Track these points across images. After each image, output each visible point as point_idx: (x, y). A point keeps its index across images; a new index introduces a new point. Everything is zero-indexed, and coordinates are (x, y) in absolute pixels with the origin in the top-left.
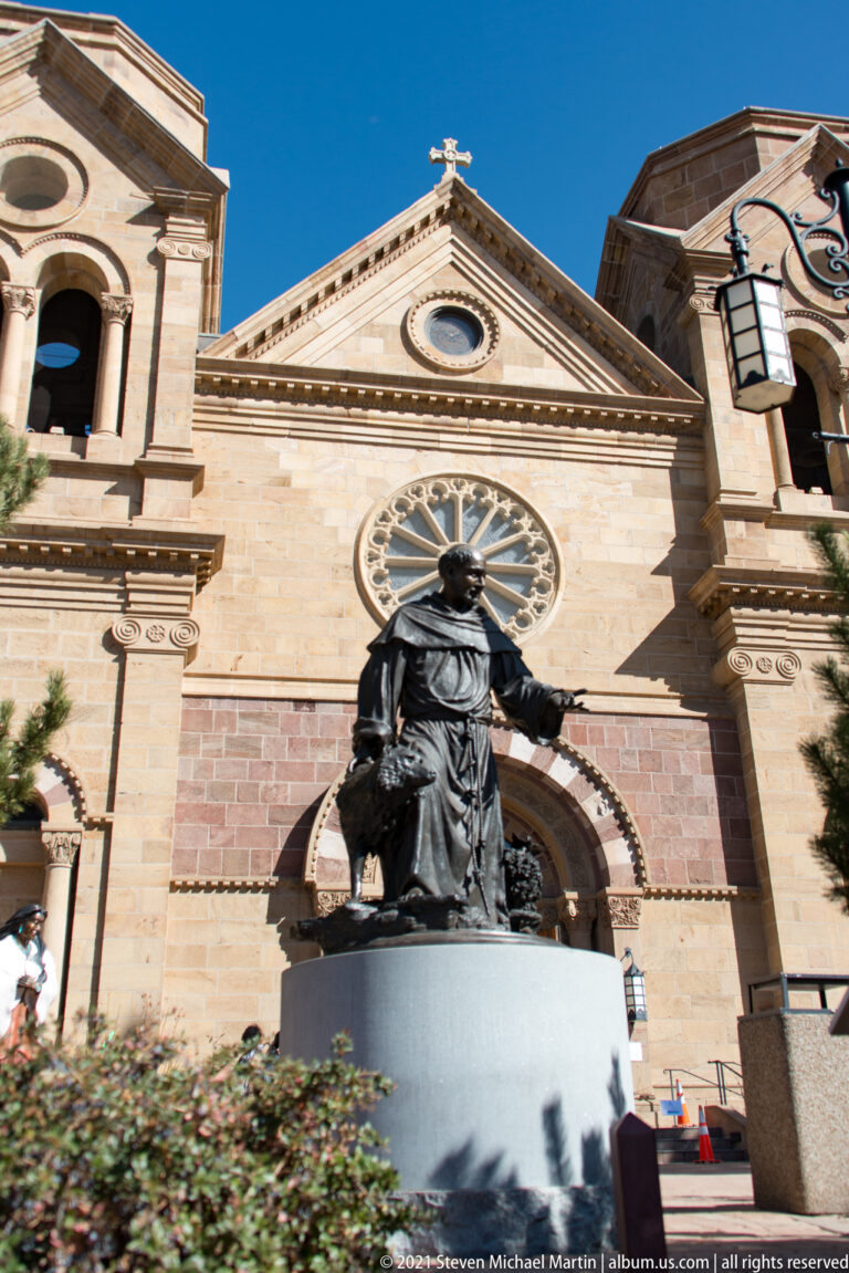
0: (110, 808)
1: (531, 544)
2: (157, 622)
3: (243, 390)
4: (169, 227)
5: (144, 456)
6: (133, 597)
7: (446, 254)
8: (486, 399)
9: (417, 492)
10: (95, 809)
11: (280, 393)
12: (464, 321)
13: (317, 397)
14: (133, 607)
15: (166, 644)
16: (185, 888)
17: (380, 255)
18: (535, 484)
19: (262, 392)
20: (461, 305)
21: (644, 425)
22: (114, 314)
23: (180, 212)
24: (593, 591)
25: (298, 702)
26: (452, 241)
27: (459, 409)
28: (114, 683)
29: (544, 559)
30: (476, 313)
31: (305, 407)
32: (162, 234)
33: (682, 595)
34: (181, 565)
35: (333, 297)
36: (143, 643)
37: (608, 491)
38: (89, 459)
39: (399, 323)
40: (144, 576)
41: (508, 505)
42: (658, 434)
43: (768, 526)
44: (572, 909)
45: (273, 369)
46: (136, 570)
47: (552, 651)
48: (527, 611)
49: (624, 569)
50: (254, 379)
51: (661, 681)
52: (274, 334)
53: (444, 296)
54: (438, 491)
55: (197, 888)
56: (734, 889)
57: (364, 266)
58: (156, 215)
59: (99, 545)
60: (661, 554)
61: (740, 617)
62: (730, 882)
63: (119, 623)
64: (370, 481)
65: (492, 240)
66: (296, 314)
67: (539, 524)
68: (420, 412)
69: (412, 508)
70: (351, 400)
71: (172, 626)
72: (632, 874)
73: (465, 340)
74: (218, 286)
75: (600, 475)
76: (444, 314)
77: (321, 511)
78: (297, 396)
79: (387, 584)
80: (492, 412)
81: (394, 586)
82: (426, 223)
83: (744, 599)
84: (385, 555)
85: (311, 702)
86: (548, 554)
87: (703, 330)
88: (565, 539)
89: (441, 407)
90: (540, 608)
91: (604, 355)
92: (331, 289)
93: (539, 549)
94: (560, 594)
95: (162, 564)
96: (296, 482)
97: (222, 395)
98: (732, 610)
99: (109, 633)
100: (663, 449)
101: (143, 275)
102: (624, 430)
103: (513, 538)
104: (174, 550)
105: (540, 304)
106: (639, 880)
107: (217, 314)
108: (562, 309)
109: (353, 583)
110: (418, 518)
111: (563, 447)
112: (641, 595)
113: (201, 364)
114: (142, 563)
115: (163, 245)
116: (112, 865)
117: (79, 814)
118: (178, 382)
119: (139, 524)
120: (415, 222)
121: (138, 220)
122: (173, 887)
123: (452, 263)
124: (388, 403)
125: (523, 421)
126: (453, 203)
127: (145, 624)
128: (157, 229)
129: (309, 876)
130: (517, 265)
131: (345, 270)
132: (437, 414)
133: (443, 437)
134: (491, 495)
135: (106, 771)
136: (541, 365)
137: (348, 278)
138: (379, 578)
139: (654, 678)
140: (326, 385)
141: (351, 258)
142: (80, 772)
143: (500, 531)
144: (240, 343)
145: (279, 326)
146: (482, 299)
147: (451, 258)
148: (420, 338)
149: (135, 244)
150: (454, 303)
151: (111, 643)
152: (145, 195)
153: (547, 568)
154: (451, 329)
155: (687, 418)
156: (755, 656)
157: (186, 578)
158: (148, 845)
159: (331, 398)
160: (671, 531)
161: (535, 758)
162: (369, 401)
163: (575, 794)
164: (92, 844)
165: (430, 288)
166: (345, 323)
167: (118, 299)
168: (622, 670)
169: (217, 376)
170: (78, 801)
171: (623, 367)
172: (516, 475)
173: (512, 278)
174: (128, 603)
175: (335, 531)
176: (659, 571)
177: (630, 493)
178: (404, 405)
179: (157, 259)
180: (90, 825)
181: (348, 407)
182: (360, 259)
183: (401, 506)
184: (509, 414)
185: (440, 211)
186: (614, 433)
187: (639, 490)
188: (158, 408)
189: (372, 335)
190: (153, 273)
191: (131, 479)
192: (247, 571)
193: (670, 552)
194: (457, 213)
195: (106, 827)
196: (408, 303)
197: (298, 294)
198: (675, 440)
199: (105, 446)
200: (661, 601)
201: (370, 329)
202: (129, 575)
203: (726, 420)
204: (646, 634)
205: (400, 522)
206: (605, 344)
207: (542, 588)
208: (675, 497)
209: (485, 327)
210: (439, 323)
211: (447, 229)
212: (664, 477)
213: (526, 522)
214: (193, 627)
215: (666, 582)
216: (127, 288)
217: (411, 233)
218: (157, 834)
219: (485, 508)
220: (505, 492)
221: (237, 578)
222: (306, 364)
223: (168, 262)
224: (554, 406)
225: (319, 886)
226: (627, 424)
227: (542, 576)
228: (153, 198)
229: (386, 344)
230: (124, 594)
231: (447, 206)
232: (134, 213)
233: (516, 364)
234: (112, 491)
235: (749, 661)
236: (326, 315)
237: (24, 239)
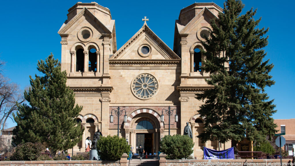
0: (101, 121)
1: (155, 83)
2: (105, 98)
3: (115, 63)
4: (104, 39)
5: (103, 75)
6: (102, 95)
9: (139, 76)
10: (100, 121)
11: (120, 63)
13: (125, 63)
14: (103, 96)
15: (107, 101)
16: (110, 129)
17: (134, 39)
18: (156, 74)
19: (118, 63)
20: (146, 46)
21: (172, 63)
22: (98, 54)
23: (106, 37)
24: (163, 89)
25: (123, 107)
26: (145, 35)
27: (145, 63)
28: (101, 106)
29: (156, 85)
30: (149, 47)
31: (124, 65)
32: (103, 41)
33: (175, 89)
34: (108, 91)
35: (128, 47)
36: (104, 101)
37: (166, 74)
38: (96, 76)
39: (137, 50)
40: (103, 92)
41: (152, 77)
42: (174, 64)
43: (188, 78)
44: (156, 131)
45: (119, 60)
46: (102, 91)
47: (156, 98)
49: (168, 85)
50: (117, 62)
51: (171, 101)
52: (119, 54)
53: (144, 44)
54: (142, 76)
55: (112, 129)
56: (177, 128)
57: (132, 41)
58: (102, 37)
59: (98, 89)
60: (173, 83)
61: (181, 93)
62: (177, 127)
63: (101, 98)
64: (133, 75)
65: (151, 34)
66: (122, 51)
67: (156, 80)
68: (140, 64)
69: (138, 79)
70: (130, 63)
71: (107, 98)
72: (163, 127)
73: (147, 51)
75: (165, 71)
76: (144, 47)
77: (126, 80)
78: (123, 63)
79: (135, 90)
80: (150, 63)
81: (136, 90)
82: (141, 33)
83: (182, 90)
84: (135, 86)
85: (125, 107)
86: (157, 84)
87: (182, 47)
88: (159, 82)
89: (142, 63)
90: (155, 92)
91: (167, 52)
92: (127, 46)
93: (156, 83)
94: (158, 90)
95: (105, 90)
96: (123, 76)
97: (113, 64)
99: (100, 99)
100: (175, 67)
101: (101, 47)
102: (169, 64)
103: (152, 82)
104: (107, 89)
105: (158, 44)
108: (162, 46)
109: (130, 90)
110: (139, 80)
111: (160, 68)
112: (170, 89)
113: (109, 60)
114: (103, 90)
115: (103, 42)
116: (102, 127)
117: (98, 121)
118: (107, 64)
119: (103, 86)
120: (139, 33)
121: (100, 38)
122: (109, 129)
123: (145, 39)
124: (135, 63)
125: (154, 64)
126: (145, 29)
127: (104, 98)
128: (103, 40)
129: (124, 128)
130: (155, 38)
131: (129, 43)
132: (142, 64)
133: (143, 68)
134: (150, 76)
135: (101, 116)
136: (158, 54)
137: (130, 44)
138: (134, 89)
139: (170, 101)
140: (126, 62)
141: (130, 41)
142: (97, 116)
143: (151, 81)
144: (115, 57)
145: (120, 53)
146: (150, 44)
147: (145, 38)
148: (140, 52)
149: (100, 42)
150: (145, 45)
151: (100, 101)
152: (101, 34)
153: (157, 86)
154: (145, 49)
155: (178, 62)
156: (183, 98)
157: (108, 92)
158: (106, 125)
159: (127, 63)
160: (175, 79)
161: (152, 113)
162: (132, 63)
163: (157, 117)
164: (100, 125)
165: (142, 43)
166: (130, 51)
167: (98, 52)
168: (166, 100)
169: (112, 62)
170: (98, 120)
171: (170, 54)
172: (153, 72)
173: (154, 41)
174: (102, 96)
175: (128, 83)
176: (173, 85)
177: (169, 74)
178: (137, 63)
179: (103, 45)
180: (99, 123)
181: (130, 64)
182: (131, 41)
183: (137, 78)
184: (152, 63)
185: (143, 31)
186: (168, 65)
187: (171, 73)
188: (104, 68)
189: (133, 52)
190: (103, 47)
191: (101, 79)
192: (117, 89)
193: (175, 82)
195: (101, 123)
196: (139, 46)
197: (122, 48)
198: (177, 65)
199: (99, 74)
200: (172, 90)
201: (133, 51)
202: (102, 92)
203: (184, 62)
204: (170, 95)
205: (137, 81)
206: (167, 50)
207: (156, 89)
208: (176, 74)
209: (150, 49)
211: (144, 33)
212: (175, 71)
213: (154, 79)
214: (110, 98)
215: (173, 87)
216: (99, 50)
217: (139, 35)
218: (106, 123)
220: (151, 75)
221: (116, 90)
222: (123, 59)
223: (104, 45)
224: (158, 62)
225: (125, 129)
227: (156, 87)
229: (135, 53)
230: (101, 94)
231: (144, 29)
233: (154, 55)
234: (99, 80)
236: (126, 50)
237: (85, 44)
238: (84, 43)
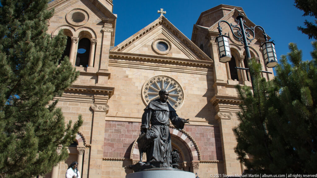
0: (91, 143)
1: (178, 90)
2: (100, 105)
3: (119, 58)
4: (105, 26)
5: (98, 71)
6: (96, 100)
7: (161, 31)
8: (169, 60)
9: (154, 79)
10: (88, 143)
11: (126, 59)
12: (164, 44)
13: (134, 59)
14: (96, 102)
15: (102, 110)
16: (106, 160)
17: (147, 31)
18: (179, 78)
19: (123, 58)
20: (164, 41)
21: (201, 66)
22: (93, 43)
23: (107, 23)
24: (190, 100)
25: (129, 122)
26: (162, 28)
27: (163, 62)
28: (92, 118)
29: (180, 93)
30: (167, 43)
31: (131, 61)
32: (103, 27)
33: (209, 101)
34: (105, 94)
35: (138, 39)
36: (97, 109)
37: (194, 79)
38: (87, 72)
39: (151, 44)
40: (98, 96)
41: (173, 82)
42: (204, 68)
43: (226, 87)
44: (185, 165)
45: (125, 54)
46: (96, 94)
47: (182, 112)
48: (177, 104)
49: (197, 95)
50: (121, 56)
51: (204, 119)
52: (125, 47)
53: (160, 39)
54: (159, 79)
55: (108, 160)
56: (218, 161)
57: (144, 33)
58: (102, 23)
59: (89, 89)
60: (204, 92)
61: (220, 105)
62: (217, 159)
63: (93, 105)
64: (145, 77)
65: (170, 28)
66: (130, 43)
67: (179, 86)
68: (155, 63)
69: (153, 82)
70: (141, 60)
71: (104, 106)
72: (198, 158)
73: (165, 48)
74: (114, 37)
75: (192, 76)
76: (160, 43)
77: (134, 83)
78: (130, 59)
79: (148, 98)
80: (170, 63)
81: (149, 98)
82: (157, 25)
83: (221, 102)
84: (148, 92)
85: (132, 122)
86: (181, 92)
87: (213, 47)
88: (185, 89)
89: (159, 62)
90: (180, 103)
91: (193, 52)
92: (137, 38)
93: (179, 91)
94: (184, 100)
95: (102, 93)
96: (129, 77)
97: (115, 59)
98: (219, 104)
99: (91, 107)
100: (205, 71)
101: (99, 35)
102: (197, 67)
103: (174, 89)
104: (104, 90)
105: (180, 41)
106: (199, 159)
107: (114, 43)
108: (184, 42)
109: (141, 98)
110: (154, 84)
111: (185, 70)
112: (200, 101)
113: (110, 53)
114: (98, 93)
115: (103, 29)
116: (91, 154)
117: (84, 144)
118: (106, 56)
119: (97, 85)
120: (155, 25)
121: (99, 24)
122: (103, 159)
123: (162, 33)
124: (148, 61)
125: (176, 65)
126: (162, 21)
127: (98, 106)
128: (102, 26)
129: (131, 158)
130: (175, 34)
131: (140, 34)
132: (159, 63)
133: (160, 68)
134: (170, 80)
135: (90, 135)
136: (180, 53)
137: (141, 35)
138: (146, 97)
139: (203, 118)
140: (136, 57)
141: (141, 32)
142: (85, 135)
143: (171, 87)
144: (118, 48)
145: (126, 45)
146: (168, 40)
147: (162, 32)
148: (155, 48)
149: (98, 29)
150: (162, 41)
151: (91, 110)
152: (100, 19)
153: (181, 95)
154: (162, 46)
155: (210, 65)
156: (223, 113)
157: (106, 96)
158: (98, 151)
159: (137, 60)
160: (207, 88)
161: (178, 134)
162: (145, 60)
163: (186, 142)
164: (87, 150)
165: (158, 38)
166: (140, 44)
167: (94, 40)
168: (196, 116)
169: (114, 55)
170: (84, 142)
171: (197, 54)
172: (175, 76)
173: (174, 36)
174: (95, 101)
175: (137, 87)
176: (204, 96)
177: (198, 80)
178: (152, 61)
179: (102, 32)
180: (87, 146)
181: (140, 61)
182: (143, 32)
183: (151, 82)
184: (174, 63)
185: (160, 23)
186: (195, 68)
187: (200, 79)
188: (101, 61)
189: (145, 47)
190: (101, 35)
191: (95, 76)
192: (119, 95)
193: (206, 92)
194: (163, 23)
195: (90, 147)
196: (153, 41)
197: (130, 39)
198: (207, 69)
199: (90, 69)
200: (204, 102)
201: (145, 46)
202: (95, 95)
203: (218, 65)
204: (201, 109)
205: (151, 85)
206: (193, 49)
207: (180, 99)
208: (207, 81)
209: (169, 46)
210: (159, 45)
211: (161, 26)
212: (205, 77)
213: (177, 85)
214: (108, 106)
215: (206, 98)
216: (96, 37)
217: (154, 27)
218: (100, 148)
219: (169, 83)
220: (172, 79)
221: (117, 96)
222: (132, 53)
223: (104, 32)
224: (183, 62)
225: (133, 160)
226: (198, 66)
227: (180, 97)
228: (102, 20)
229: (148, 49)
230: (94, 99)
231: (161, 22)
232: (98, 23)
233: (175, 53)
234: (92, 78)
235: (222, 115)
236: (136, 43)
237: (76, 28)
238: (74, 27)
